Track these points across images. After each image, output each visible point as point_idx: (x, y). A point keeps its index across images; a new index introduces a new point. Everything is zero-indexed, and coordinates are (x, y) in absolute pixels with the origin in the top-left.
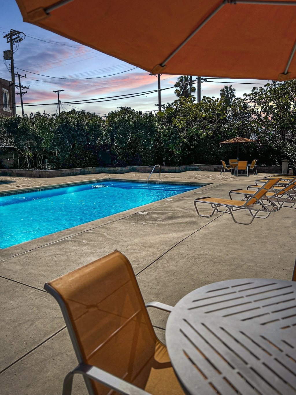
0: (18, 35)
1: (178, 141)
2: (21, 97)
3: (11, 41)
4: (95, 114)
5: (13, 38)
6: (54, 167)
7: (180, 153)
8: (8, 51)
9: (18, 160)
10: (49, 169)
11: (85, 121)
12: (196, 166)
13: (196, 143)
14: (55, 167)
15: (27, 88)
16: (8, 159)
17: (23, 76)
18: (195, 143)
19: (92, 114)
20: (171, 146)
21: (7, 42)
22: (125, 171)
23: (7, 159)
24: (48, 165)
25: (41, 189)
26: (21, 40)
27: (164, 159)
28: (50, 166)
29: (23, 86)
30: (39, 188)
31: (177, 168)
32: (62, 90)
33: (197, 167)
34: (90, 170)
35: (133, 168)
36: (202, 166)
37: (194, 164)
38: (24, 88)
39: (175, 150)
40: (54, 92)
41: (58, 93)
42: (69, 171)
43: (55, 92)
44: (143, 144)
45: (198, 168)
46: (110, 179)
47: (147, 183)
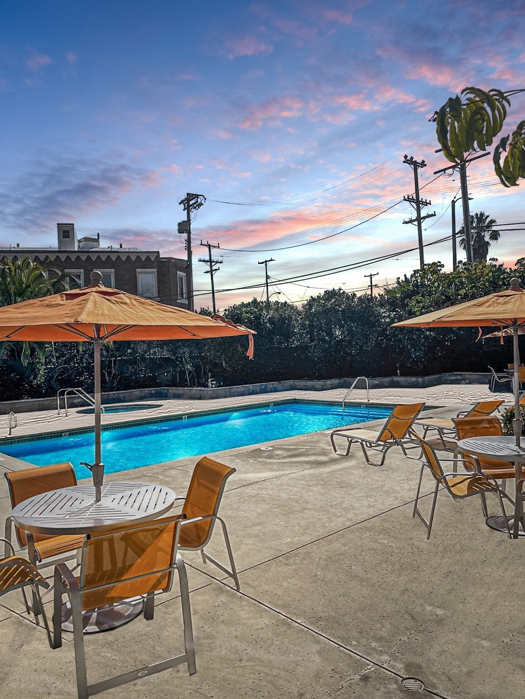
0: (196, 199)
1: (416, 335)
2: (212, 276)
3: (188, 209)
4: (286, 302)
5: (190, 204)
6: (220, 383)
7: (422, 355)
8: (183, 221)
9: (178, 374)
10: (214, 386)
11: (267, 315)
12: (457, 375)
13: (453, 337)
14: (222, 384)
15: (221, 263)
16: (166, 374)
17: (215, 247)
18: (451, 337)
19: (282, 303)
20: (406, 344)
21: (184, 210)
22: (331, 386)
23: (164, 373)
24: (212, 381)
25: (188, 417)
26: (201, 204)
27: (398, 365)
28: (214, 382)
29: (215, 261)
30: (184, 415)
31: (420, 380)
32: (272, 260)
33: (460, 377)
34: (275, 386)
35: (344, 381)
36: (467, 375)
37: (454, 372)
38: (217, 262)
39: (413, 350)
40: (260, 263)
41: (266, 264)
42: (240, 388)
43: (262, 263)
44: (357, 344)
45: (461, 380)
46: (295, 399)
47: (342, 405)
